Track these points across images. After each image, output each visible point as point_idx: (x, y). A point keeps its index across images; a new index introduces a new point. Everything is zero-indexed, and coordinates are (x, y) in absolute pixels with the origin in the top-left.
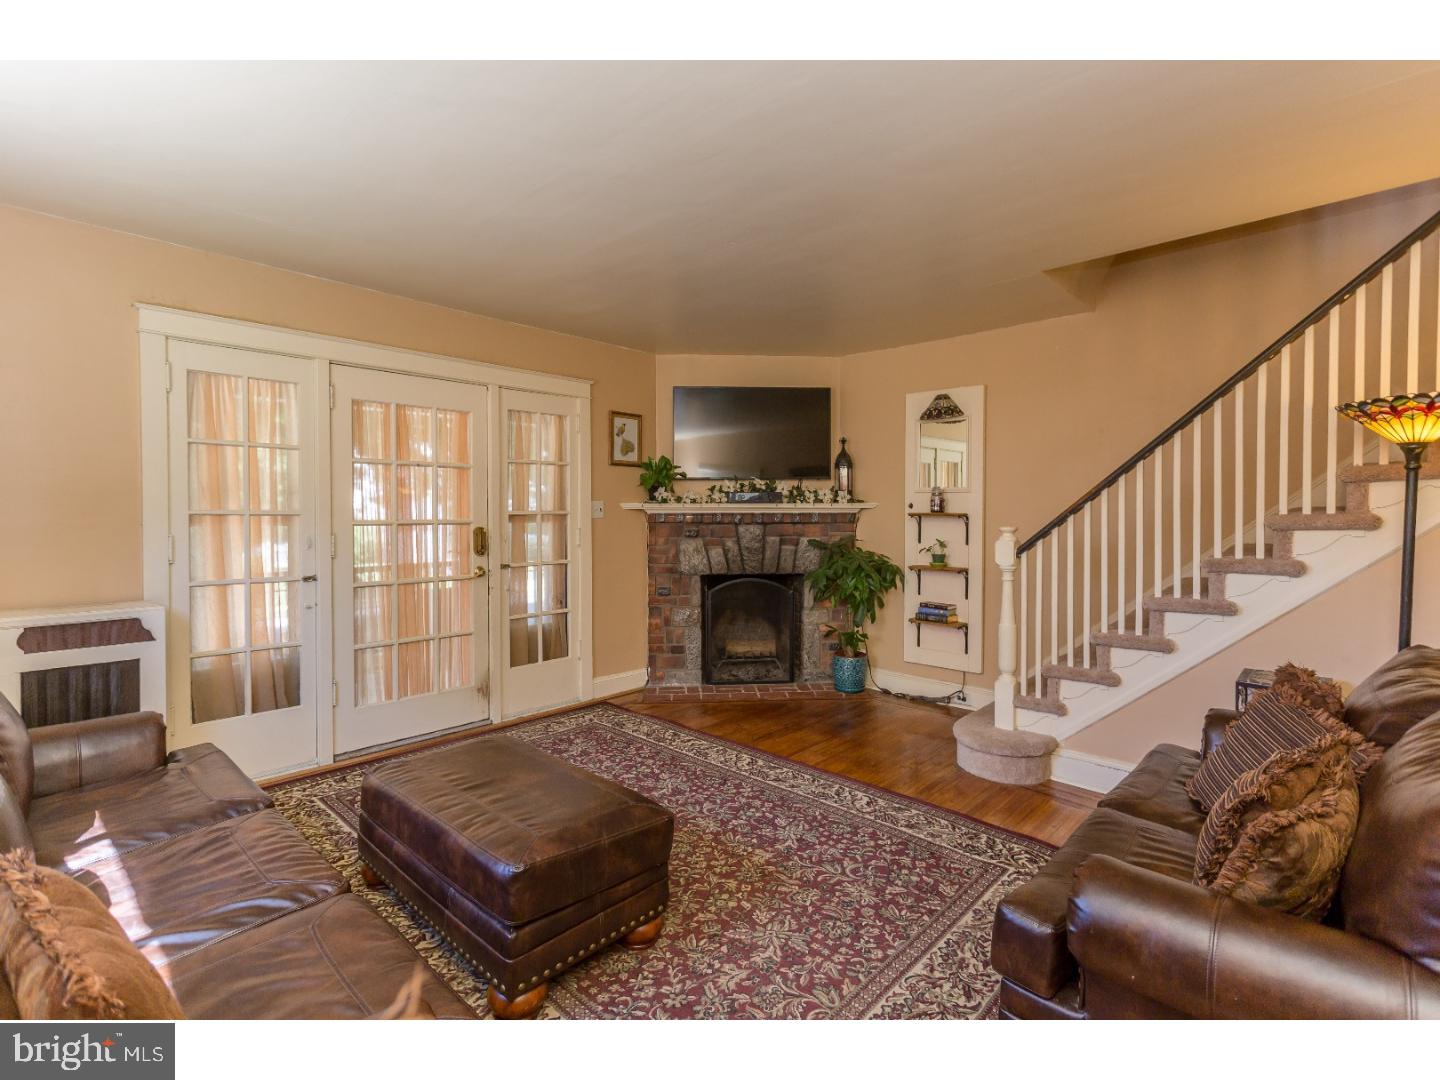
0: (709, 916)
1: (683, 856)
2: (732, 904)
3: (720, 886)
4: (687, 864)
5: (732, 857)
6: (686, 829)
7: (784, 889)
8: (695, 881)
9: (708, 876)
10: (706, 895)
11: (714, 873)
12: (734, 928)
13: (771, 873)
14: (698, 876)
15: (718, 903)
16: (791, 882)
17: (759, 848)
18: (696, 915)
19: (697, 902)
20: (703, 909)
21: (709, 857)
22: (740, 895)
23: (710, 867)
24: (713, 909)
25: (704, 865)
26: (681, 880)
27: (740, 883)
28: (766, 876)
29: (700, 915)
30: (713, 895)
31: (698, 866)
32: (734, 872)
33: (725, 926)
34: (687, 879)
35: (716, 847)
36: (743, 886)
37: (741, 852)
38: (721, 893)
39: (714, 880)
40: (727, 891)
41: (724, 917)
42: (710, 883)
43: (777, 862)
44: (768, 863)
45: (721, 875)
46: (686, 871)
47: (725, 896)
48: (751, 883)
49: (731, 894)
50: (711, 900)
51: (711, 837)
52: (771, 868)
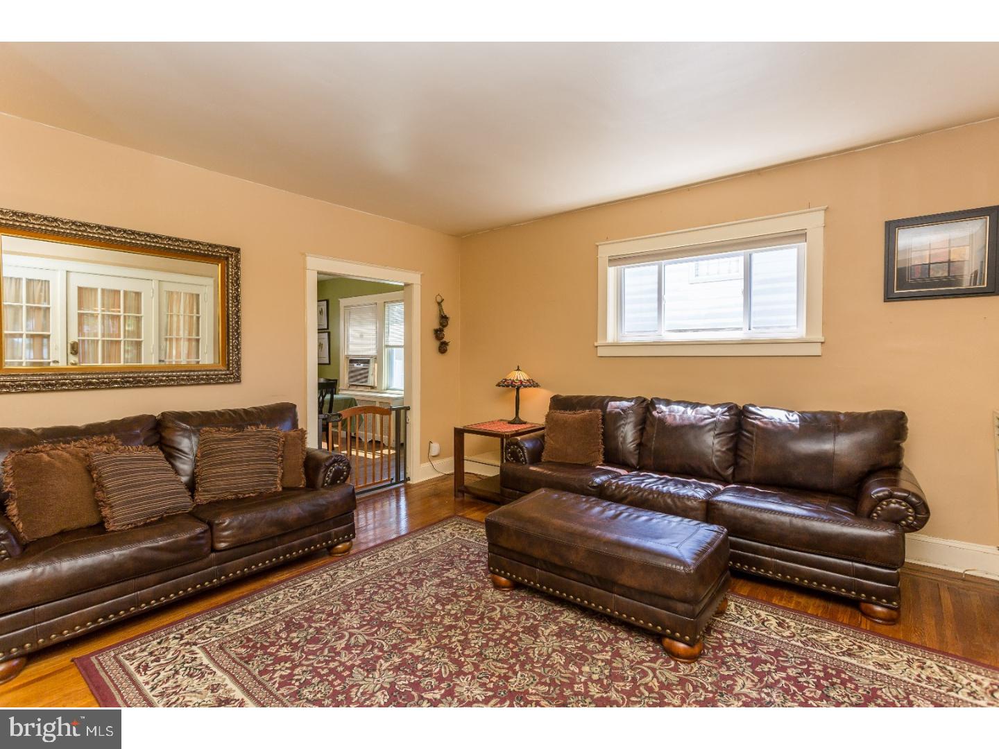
0: (465, 599)
1: (491, 644)
2: (449, 607)
3: (457, 619)
4: (485, 635)
5: (446, 645)
6: (494, 679)
7: (409, 620)
8: (476, 622)
9: (466, 626)
10: (467, 612)
11: (461, 629)
12: (448, 594)
13: (414, 631)
14: (475, 626)
15: (458, 607)
16: (400, 625)
17: (419, 657)
18: (473, 599)
19: (474, 606)
20: (468, 603)
21: (465, 643)
22: (442, 613)
23: (465, 634)
24: (462, 604)
25: (470, 636)
26: (487, 622)
27: (441, 622)
28: (418, 630)
29: (470, 600)
30: (462, 612)
31: (476, 634)
32: (445, 631)
33: (454, 594)
34: (483, 622)
35: (460, 656)
36: (439, 620)
37: (437, 652)
38: (456, 614)
39: (461, 623)
40: (452, 615)
41: (454, 599)
42: (465, 621)
43: (406, 642)
44: (413, 641)
45: (455, 627)
46: (485, 629)
47: (453, 612)
48: (432, 623)
49: (449, 614)
50: (463, 609)
51: (465, 669)
52: (412, 636)
